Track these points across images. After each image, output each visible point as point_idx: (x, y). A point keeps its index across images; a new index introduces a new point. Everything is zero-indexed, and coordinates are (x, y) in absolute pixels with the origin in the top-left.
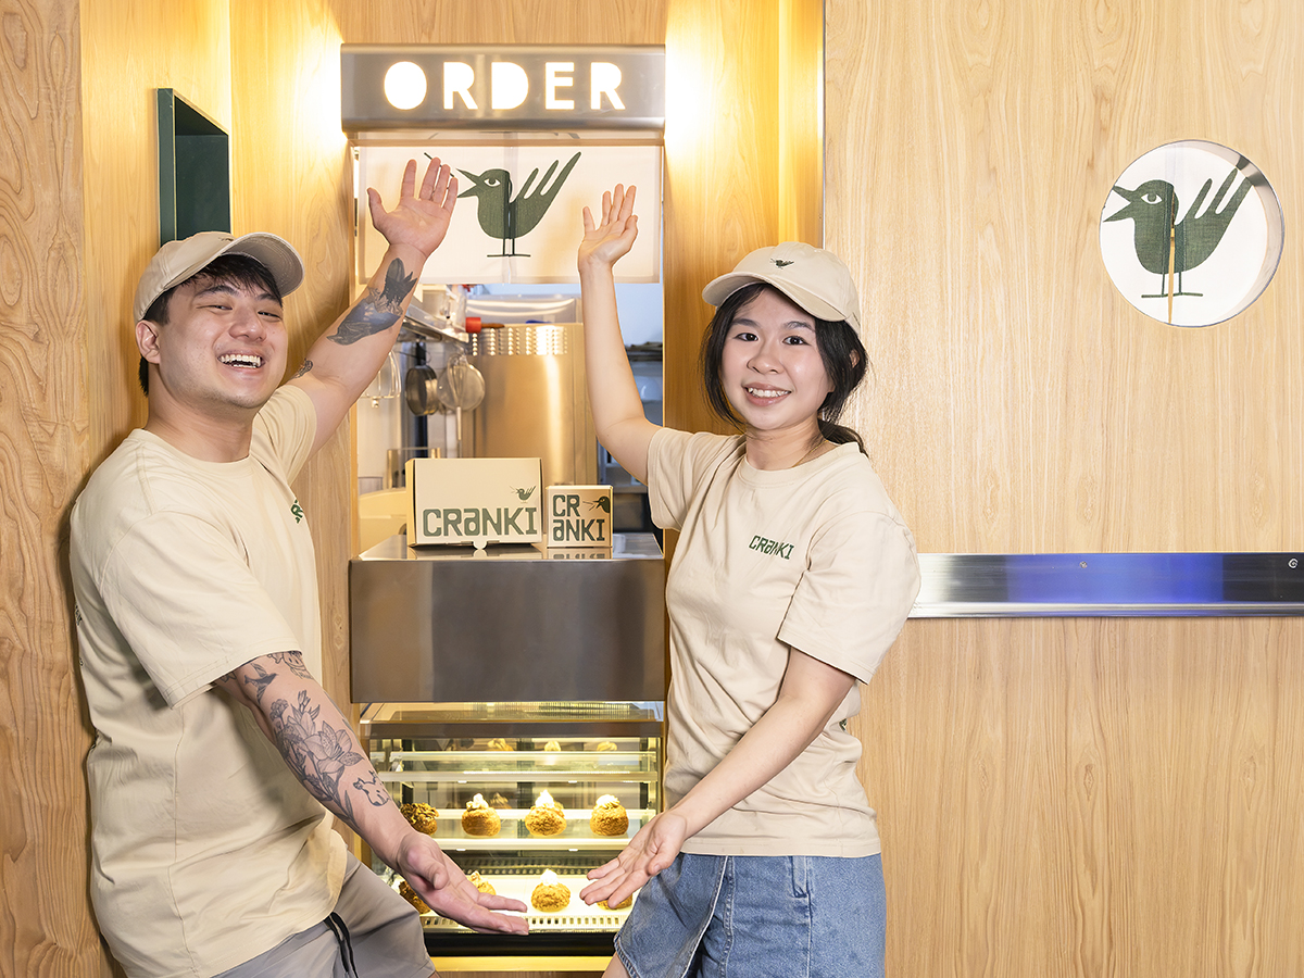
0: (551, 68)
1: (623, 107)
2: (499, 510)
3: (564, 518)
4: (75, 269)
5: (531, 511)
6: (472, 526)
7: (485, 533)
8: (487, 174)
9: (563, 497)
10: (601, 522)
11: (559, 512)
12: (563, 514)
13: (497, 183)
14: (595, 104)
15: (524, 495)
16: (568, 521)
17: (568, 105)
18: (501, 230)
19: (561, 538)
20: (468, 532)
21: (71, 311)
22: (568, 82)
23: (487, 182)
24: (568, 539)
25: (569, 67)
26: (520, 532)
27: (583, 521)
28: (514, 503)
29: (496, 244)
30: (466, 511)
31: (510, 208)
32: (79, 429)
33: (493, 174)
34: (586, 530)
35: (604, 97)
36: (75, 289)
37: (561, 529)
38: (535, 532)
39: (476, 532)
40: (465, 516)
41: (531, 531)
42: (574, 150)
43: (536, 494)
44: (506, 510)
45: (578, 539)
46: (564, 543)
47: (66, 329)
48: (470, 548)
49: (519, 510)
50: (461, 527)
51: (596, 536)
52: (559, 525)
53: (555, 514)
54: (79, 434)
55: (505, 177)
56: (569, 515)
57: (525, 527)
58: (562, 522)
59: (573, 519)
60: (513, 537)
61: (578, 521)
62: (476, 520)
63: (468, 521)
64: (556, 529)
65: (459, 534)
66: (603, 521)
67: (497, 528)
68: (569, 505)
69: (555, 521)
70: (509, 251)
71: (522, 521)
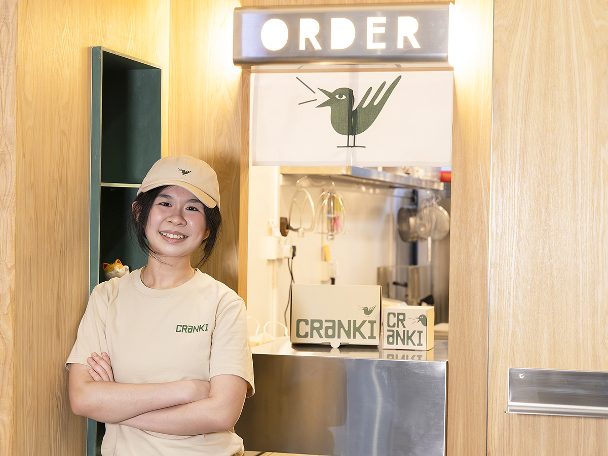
0: (371, 21)
1: (420, 47)
2: (349, 322)
3: (395, 329)
4: (10, 167)
5: (372, 323)
6: (330, 332)
7: (339, 337)
8: (336, 92)
9: (394, 314)
10: (420, 332)
11: (391, 324)
12: (394, 326)
13: (344, 97)
14: (400, 45)
15: (367, 312)
16: (397, 331)
17: (382, 46)
18: (346, 130)
19: (393, 343)
20: (327, 336)
21: (7, 193)
22: (382, 30)
23: (337, 96)
24: (397, 344)
25: (383, 20)
26: (364, 337)
27: (408, 331)
28: (360, 317)
29: (343, 139)
30: (326, 321)
31: (353, 115)
32: (9, 267)
33: (341, 91)
34: (409, 338)
35: (406, 40)
36: (10, 180)
37: (393, 336)
38: (375, 338)
39: (333, 336)
40: (325, 325)
41: (372, 337)
42: (397, 74)
43: (377, 310)
44: (355, 322)
45: (404, 344)
46: (394, 346)
47: (4, 205)
48: (327, 347)
49: (364, 322)
50: (322, 332)
51: (416, 342)
52: (391, 333)
53: (389, 326)
54: (9, 270)
55: (350, 94)
56: (398, 327)
57: (367, 333)
58: (393, 331)
59: (401, 330)
60: (359, 341)
61: (404, 331)
62: (333, 328)
63: (327, 328)
64: (389, 336)
65: (321, 337)
66: (422, 332)
67: (348, 334)
68: (399, 320)
69: (388, 331)
70: (351, 144)
71: (366, 330)
